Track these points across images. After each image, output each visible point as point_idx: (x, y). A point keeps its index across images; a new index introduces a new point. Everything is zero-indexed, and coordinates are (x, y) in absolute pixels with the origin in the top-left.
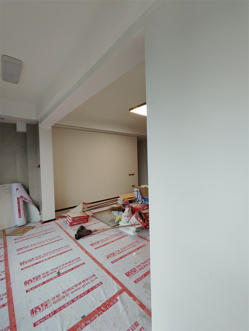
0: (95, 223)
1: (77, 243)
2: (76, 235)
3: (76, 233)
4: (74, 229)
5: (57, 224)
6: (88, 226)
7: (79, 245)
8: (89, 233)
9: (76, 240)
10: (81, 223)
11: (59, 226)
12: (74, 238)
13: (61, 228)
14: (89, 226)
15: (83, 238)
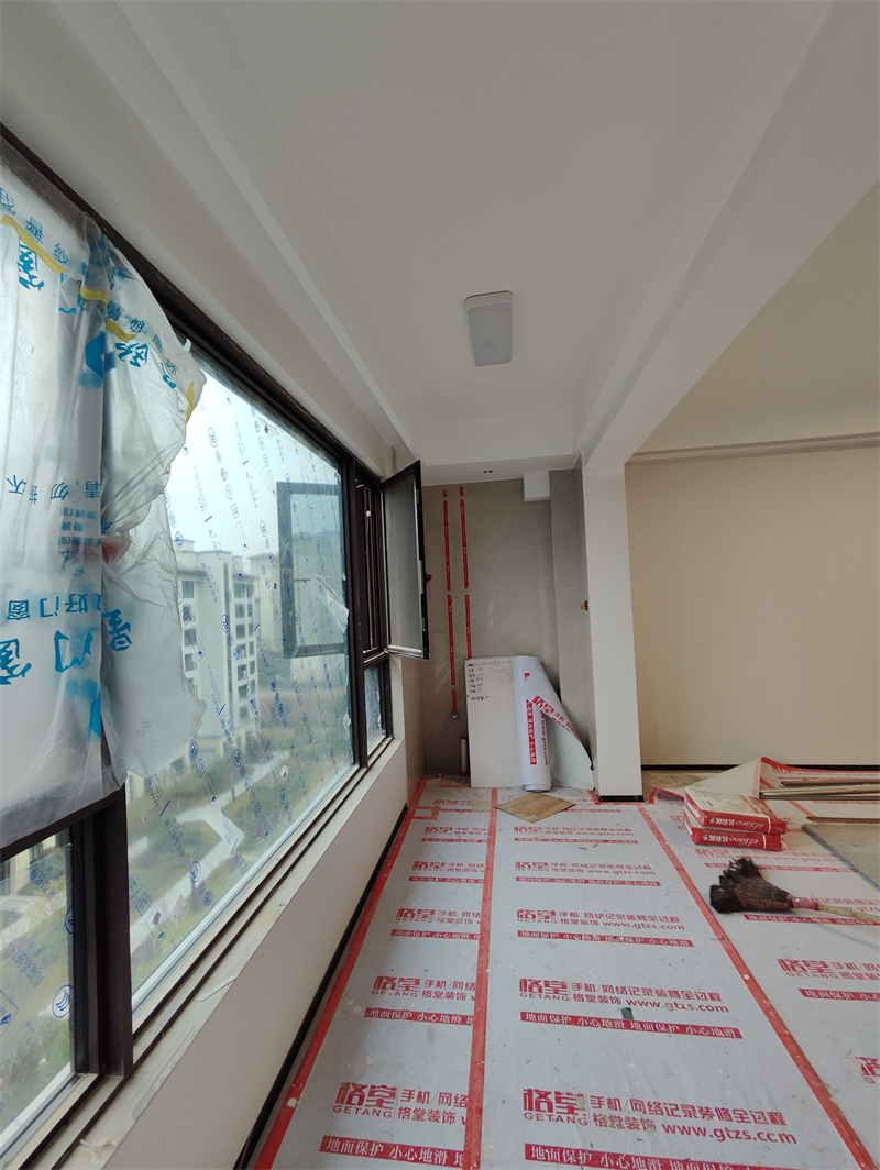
0: (817, 869)
1: (717, 927)
2: (713, 888)
3: (717, 883)
4: (710, 860)
5: (648, 818)
6: (780, 868)
7: (723, 938)
8: (780, 904)
9: (712, 909)
10: (745, 846)
11: (654, 828)
12: (708, 900)
13: (660, 837)
14: (783, 870)
15: (747, 917)
